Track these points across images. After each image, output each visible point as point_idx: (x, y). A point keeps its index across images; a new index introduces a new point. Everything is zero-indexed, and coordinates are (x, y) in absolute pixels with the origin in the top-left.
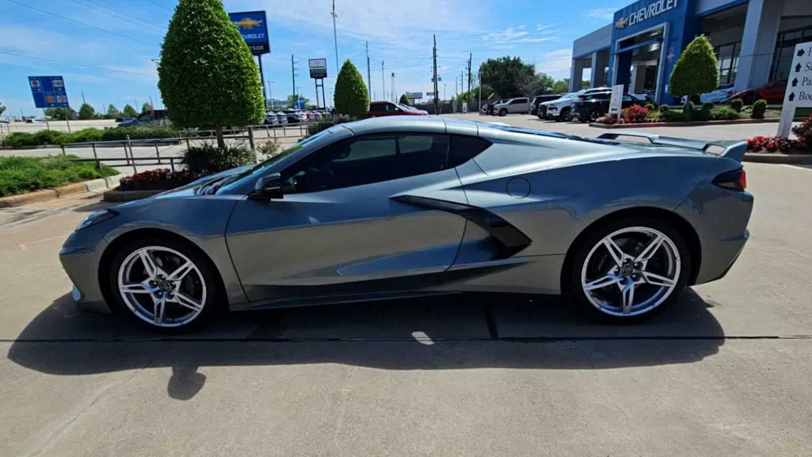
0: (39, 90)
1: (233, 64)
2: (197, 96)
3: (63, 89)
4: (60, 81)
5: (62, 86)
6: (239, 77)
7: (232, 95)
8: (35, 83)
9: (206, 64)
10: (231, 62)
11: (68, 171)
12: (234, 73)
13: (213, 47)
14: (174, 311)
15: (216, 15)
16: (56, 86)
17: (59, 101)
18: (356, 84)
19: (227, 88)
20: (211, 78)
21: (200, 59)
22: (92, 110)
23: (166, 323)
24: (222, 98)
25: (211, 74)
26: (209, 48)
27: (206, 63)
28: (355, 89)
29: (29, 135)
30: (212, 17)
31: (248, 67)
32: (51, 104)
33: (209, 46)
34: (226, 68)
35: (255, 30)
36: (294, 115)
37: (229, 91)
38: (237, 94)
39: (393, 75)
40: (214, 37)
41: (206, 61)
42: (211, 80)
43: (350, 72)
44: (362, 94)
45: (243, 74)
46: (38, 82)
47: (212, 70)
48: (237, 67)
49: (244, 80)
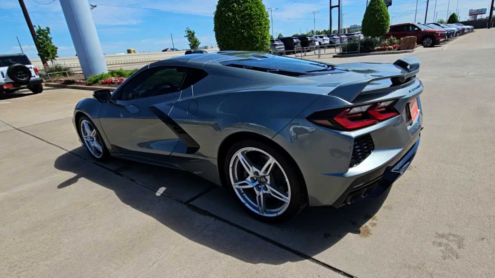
1: (247, 14)
6: (249, 21)
7: (245, 33)
9: (232, 16)
10: (246, 12)
12: (248, 19)
18: (379, 12)
19: (243, 29)
20: (234, 24)
21: (229, 13)
24: (239, 35)
25: (234, 21)
28: (378, 16)
31: (257, 14)
33: (234, 4)
34: (243, 16)
36: (353, 37)
38: (248, 32)
42: (234, 25)
43: (376, 3)
45: (252, 19)
47: (234, 19)
48: (250, 15)
49: (253, 23)
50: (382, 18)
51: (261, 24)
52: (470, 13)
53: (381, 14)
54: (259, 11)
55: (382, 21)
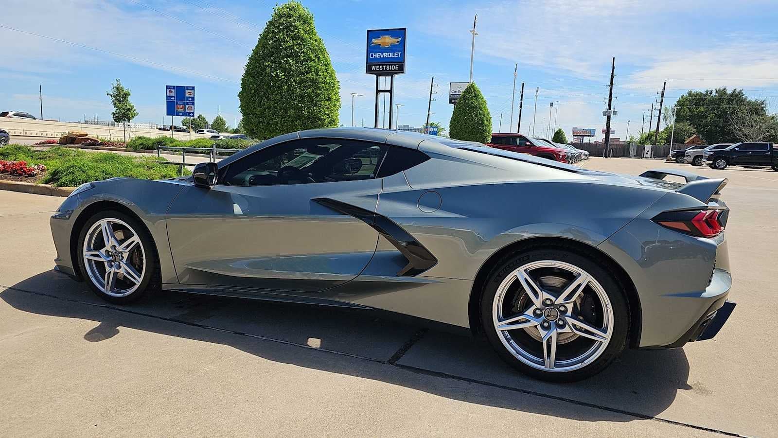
0: (173, 98)
1: (310, 78)
2: (269, 108)
3: (193, 99)
4: (192, 91)
5: (192, 96)
6: (313, 92)
8: (171, 92)
10: (308, 76)
11: (152, 171)
12: (309, 87)
13: (293, 61)
14: (122, 283)
15: (303, 30)
16: (187, 95)
17: (187, 111)
18: (477, 110)
19: (299, 102)
20: (285, 91)
21: (278, 72)
22: (224, 124)
23: (113, 292)
24: (292, 111)
25: (286, 87)
26: (288, 61)
27: (282, 76)
28: (475, 116)
29: (150, 139)
30: (298, 32)
31: (325, 83)
32: (180, 113)
33: (289, 59)
34: (302, 81)
35: (393, 48)
37: (300, 105)
38: (309, 108)
39: (552, 104)
40: (296, 51)
41: (283, 74)
44: (483, 123)
45: (319, 88)
46: (173, 91)
47: (286, 83)
48: (314, 82)
49: (319, 95)
50: (482, 120)
51: (329, 99)
52: (574, 132)
53: (480, 114)
54: (328, 78)
55: (481, 124)
